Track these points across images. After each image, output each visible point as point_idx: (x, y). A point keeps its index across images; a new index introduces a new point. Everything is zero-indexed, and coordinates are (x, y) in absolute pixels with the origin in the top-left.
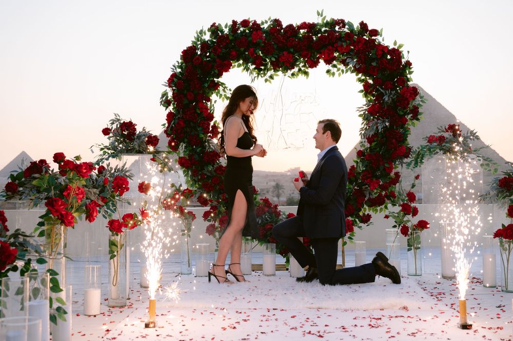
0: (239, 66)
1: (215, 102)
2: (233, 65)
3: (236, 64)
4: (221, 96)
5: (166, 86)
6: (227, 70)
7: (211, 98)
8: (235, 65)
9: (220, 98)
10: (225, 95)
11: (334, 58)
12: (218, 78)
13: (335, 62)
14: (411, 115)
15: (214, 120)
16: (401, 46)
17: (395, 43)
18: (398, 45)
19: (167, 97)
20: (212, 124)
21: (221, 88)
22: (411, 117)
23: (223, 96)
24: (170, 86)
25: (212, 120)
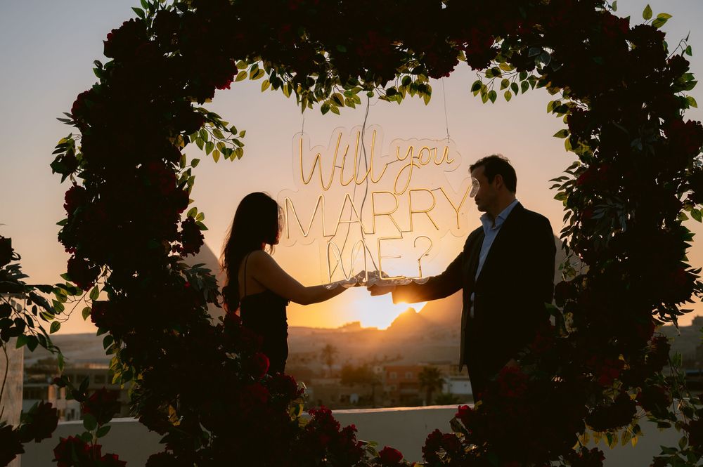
0: (256, 74)
1: (195, 163)
2: (240, 71)
3: (248, 69)
4: (210, 146)
5: (68, 122)
6: (225, 84)
7: (182, 152)
8: (245, 73)
9: (208, 154)
10: (219, 144)
11: (493, 54)
12: (201, 102)
13: (494, 64)
14: (690, 192)
15: (190, 207)
16: (662, 20)
17: (647, 13)
18: (654, 17)
19: (72, 152)
20: (184, 216)
21: (209, 128)
22: (689, 196)
23: (215, 148)
24: (78, 124)
25: (186, 207)
